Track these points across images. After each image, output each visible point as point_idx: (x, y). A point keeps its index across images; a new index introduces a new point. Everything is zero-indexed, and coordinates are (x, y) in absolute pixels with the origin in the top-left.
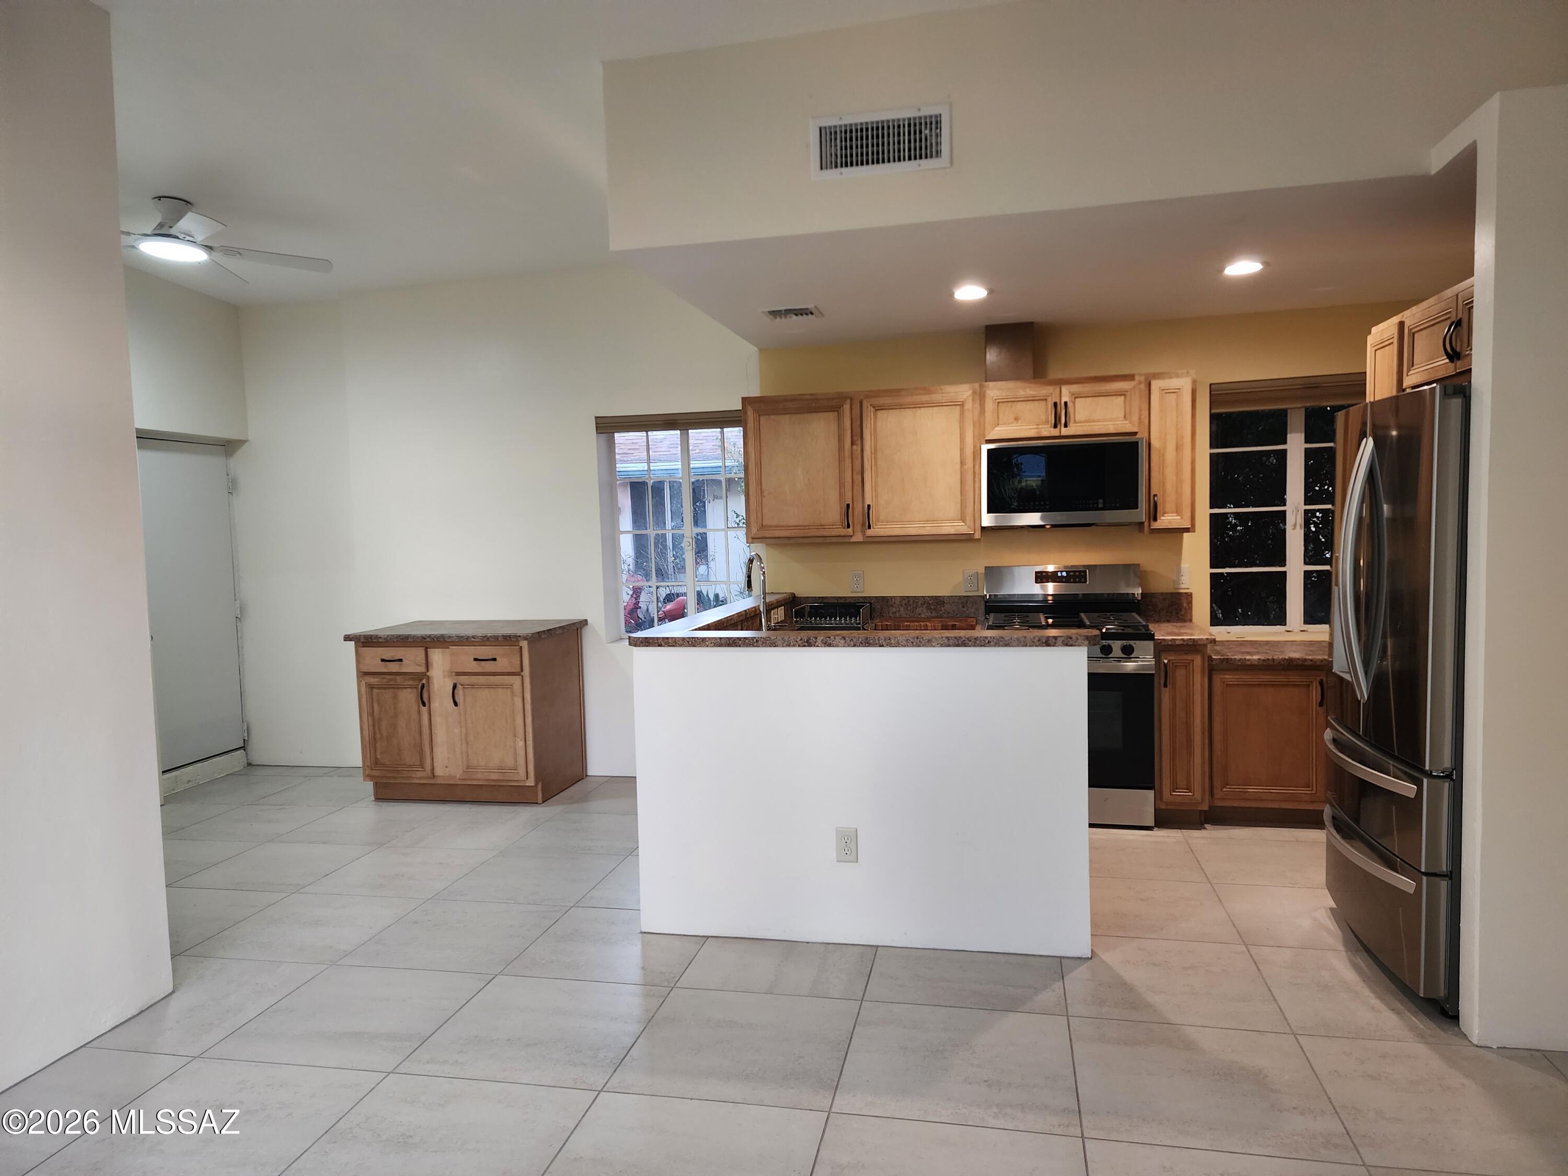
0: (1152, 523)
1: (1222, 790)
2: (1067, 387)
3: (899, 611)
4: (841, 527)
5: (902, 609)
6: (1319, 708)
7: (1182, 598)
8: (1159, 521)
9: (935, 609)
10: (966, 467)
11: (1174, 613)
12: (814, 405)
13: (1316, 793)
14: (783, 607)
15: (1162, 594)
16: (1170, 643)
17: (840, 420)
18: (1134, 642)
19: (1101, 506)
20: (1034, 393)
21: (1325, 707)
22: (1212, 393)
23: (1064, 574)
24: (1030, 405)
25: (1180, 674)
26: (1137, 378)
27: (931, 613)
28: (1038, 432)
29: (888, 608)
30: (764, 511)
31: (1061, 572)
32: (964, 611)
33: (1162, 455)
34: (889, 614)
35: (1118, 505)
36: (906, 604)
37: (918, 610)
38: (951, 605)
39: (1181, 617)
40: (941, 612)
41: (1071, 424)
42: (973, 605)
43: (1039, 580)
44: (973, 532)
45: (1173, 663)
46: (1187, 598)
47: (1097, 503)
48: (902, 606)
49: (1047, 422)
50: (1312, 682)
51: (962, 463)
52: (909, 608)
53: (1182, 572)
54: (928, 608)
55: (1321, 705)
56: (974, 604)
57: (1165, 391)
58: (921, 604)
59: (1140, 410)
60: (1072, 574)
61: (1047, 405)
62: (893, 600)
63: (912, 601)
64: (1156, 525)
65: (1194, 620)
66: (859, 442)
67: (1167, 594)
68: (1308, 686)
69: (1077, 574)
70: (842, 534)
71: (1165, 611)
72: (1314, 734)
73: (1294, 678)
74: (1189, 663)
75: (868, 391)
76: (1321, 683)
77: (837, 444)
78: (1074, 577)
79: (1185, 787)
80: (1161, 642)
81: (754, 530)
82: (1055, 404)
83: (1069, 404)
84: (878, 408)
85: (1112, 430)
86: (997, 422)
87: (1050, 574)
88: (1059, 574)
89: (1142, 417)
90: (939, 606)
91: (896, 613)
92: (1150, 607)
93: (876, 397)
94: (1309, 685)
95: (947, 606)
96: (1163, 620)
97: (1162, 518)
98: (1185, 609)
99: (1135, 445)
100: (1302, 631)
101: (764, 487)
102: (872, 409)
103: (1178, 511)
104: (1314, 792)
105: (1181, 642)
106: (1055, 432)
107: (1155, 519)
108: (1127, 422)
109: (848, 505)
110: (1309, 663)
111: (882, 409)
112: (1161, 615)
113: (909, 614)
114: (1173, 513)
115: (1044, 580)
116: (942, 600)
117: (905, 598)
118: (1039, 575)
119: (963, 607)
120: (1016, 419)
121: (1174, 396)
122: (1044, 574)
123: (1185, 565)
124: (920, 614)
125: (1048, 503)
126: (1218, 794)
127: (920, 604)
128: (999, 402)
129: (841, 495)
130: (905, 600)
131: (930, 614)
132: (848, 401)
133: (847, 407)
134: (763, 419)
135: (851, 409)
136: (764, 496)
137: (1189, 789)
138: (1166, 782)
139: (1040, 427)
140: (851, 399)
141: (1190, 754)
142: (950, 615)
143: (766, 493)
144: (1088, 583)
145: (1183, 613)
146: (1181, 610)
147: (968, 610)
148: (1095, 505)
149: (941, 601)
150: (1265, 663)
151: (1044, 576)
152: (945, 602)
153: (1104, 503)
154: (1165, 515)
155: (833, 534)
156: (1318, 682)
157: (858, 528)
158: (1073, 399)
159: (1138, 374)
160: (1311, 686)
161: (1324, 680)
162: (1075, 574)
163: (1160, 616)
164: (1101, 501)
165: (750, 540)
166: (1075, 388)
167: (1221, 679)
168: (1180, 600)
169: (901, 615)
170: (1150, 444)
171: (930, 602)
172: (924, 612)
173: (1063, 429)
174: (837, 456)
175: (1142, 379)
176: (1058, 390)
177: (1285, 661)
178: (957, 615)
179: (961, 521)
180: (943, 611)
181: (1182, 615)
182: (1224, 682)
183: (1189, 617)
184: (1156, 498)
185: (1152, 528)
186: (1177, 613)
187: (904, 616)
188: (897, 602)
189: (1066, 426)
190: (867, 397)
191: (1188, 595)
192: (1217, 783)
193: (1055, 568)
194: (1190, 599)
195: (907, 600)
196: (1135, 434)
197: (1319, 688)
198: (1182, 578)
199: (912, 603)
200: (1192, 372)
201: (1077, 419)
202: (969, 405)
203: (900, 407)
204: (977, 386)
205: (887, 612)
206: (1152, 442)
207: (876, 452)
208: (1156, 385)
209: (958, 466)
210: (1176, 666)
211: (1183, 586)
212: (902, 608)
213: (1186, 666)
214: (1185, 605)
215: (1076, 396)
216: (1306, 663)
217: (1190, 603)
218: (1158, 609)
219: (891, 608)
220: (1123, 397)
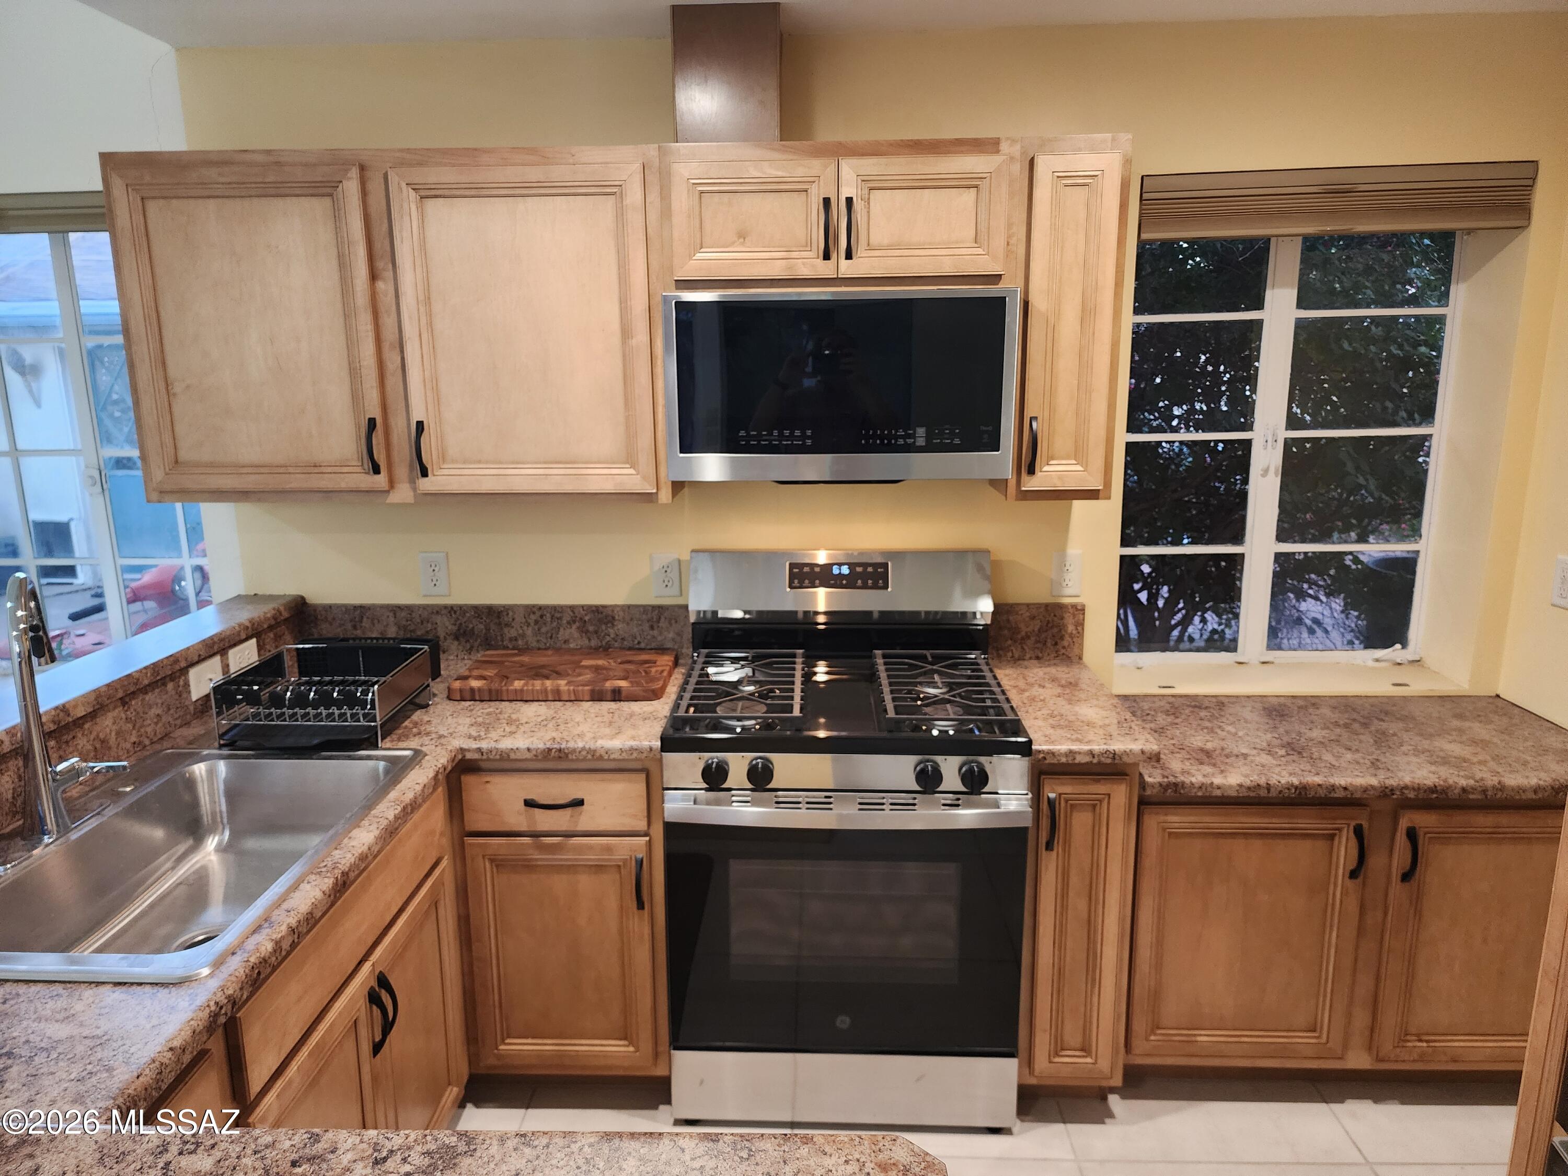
0: (1024, 476)
1: (1147, 1040)
2: (854, 161)
3: (523, 636)
4: (359, 469)
5: (529, 632)
6: (1349, 883)
7: (1066, 615)
8: (1038, 474)
9: (596, 632)
10: (634, 342)
11: (1049, 644)
12: (271, 179)
13: (1328, 1042)
14: (254, 640)
15: (1028, 605)
16: (1064, 760)
17: (338, 216)
18: (989, 758)
19: (921, 442)
20: (780, 174)
21: (1360, 880)
22: (1145, 196)
23: (845, 570)
24: (770, 203)
25: (1080, 822)
26: (1004, 147)
27: (590, 640)
28: (790, 268)
29: (502, 629)
30: (177, 429)
31: (840, 565)
32: (654, 637)
33: (1052, 332)
34: (503, 641)
35: (957, 441)
36: (536, 622)
37: (564, 634)
38: (628, 624)
39: (1063, 651)
40: (608, 638)
41: (860, 251)
42: (671, 624)
43: (796, 581)
44: (654, 491)
45: (1067, 801)
46: (1074, 616)
47: (913, 436)
48: (529, 625)
49: (809, 245)
50: (1340, 830)
51: (626, 333)
52: (544, 630)
53: (1068, 565)
54: (583, 630)
55: (1353, 874)
56: (673, 621)
57: (1062, 178)
58: (568, 623)
59: (1010, 225)
60: (859, 569)
61: (807, 205)
62: (511, 614)
63: (548, 615)
64: (1032, 484)
65: (1087, 658)
66: (389, 274)
67: (1038, 606)
68: (1331, 837)
69: (870, 569)
70: (363, 486)
71: (1033, 639)
72: (1334, 934)
73: (1306, 821)
74: (1101, 801)
75: (401, 150)
76: (1359, 832)
77: (336, 276)
78: (864, 576)
79: (1078, 1046)
80: (1045, 758)
81: (158, 475)
82: (827, 202)
83: (858, 205)
84: (427, 193)
85: (947, 268)
86: (698, 241)
87: (817, 569)
88: (836, 571)
89: (1013, 241)
90: (604, 627)
91: (516, 640)
92: (1006, 632)
93: (420, 164)
94: (1335, 834)
95: (620, 626)
96: (1028, 656)
97: (1046, 468)
98: (1071, 635)
99: (999, 304)
100: (1264, 663)
101: (172, 372)
102: (412, 193)
103: (1079, 454)
104: (1324, 1040)
105: (1087, 759)
106: (825, 269)
107: (1031, 471)
108: (980, 251)
109: (372, 423)
110: (1340, 794)
111: (436, 197)
112: (1026, 647)
113: (544, 641)
114: (1068, 458)
115: (807, 581)
116: (610, 613)
117: (535, 610)
118: (796, 570)
119: (652, 628)
120: (742, 235)
121: (1082, 193)
122: (806, 569)
123: (1074, 550)
124: (566, 642)
125: (809, 433)
126: (1139, 1045)
127: (565, 622)
128: (702, 192)
129: (356, 397)
130: (534, 613)
131: (587, 642)
132: (354, 173)
133: (351, 187)
134: (153, 207)
135: (364, 193)
136: (174, 394)
137: (1085, 1049)
138: (1042, 1043)
139: (794, 255)
140: (362, 168)
141: (1094, 980)
142: (625, 643)
143: (178, 388)
144: (889, 589)
145: (1065, 643)
146: (1062, 638)
147: (661, 634)
148: (910, 441)
149: (606, 616)
150: (1252, 794)
151: (807, 573)
152: (617, 617)
153: (928, 438)
154: (1052, 462)
155: (343, 485)
156: (1352, 828)
157: (402, 471)
158: (866, 191)
159: (1008, 139)
160: (1337, 838)
161: (1365, 825)
162: (865, 569)
163: (1023, 648)
164: (921, 431)
165: (155, 496)
166: (871, 166)
167: (1159, 823)
168: (1062, 618)
169: (527, 643)
170: (1026, 305)
171: (587, 618)
172: (571, 635)
173: (844, 263)
174: (339, 306)
175: (1016, 150)
176: (832, 168)
177: (1293, 791)
178: (639, 643)
179: (628, 466)
180: (612, 636)
181: (1064, 647)
182: (1164, 829)
183: (1076, 651)
184: (1034, 425)
185: (1023, 489)
186: (1056, 644)
187: (534, 644)
188: (519, 618)
189: (849, 256)
190: (401, 164)
191: (1077, 610)
192: (1139, 1026)
193: (829, 556)
194: (1081, 617)
195: (538, 614)
196: (995, 278)
197: (1353, 842)
198: (1067, 577)
199: (549, 620)
200: (1125, 138)
201: (874, 240)
202: (634, 195)
203: (477, 191)
204: (652, 150)
205: (499, 638)
206: (1033, 298)
207: (428, 300)
208: (1045, 166)
209: (616, 340)
210: (1072, 805)
211: (1068, 591)
212: (530, 629)
213: (1094, 806)
214: (1071, 628)
215: (873, 185)
216: (1333, 795)
217: (1080, 624)
218: (1019, 636)
219: (506, 630)
220: (973, 191)
